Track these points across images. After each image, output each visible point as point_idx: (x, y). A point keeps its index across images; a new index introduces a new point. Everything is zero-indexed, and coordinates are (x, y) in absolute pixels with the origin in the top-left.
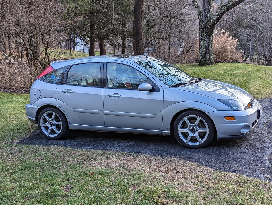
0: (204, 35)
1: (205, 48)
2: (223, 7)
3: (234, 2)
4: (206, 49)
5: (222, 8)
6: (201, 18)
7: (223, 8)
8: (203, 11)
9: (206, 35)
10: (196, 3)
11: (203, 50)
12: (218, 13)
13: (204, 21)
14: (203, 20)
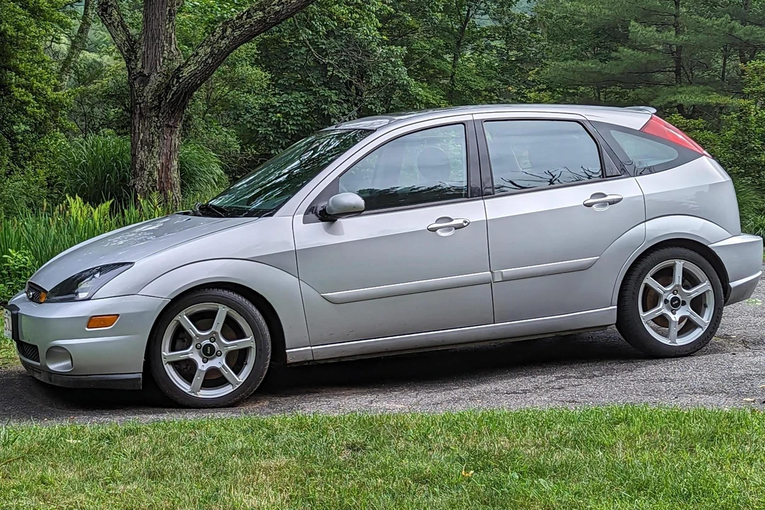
0: (153, 124)
1: (156, 173)
2: (229, 30)
3: (269, 13)
4: (161, 178)
5: (224, 31)
6: (139, 66)
7: (228, 33)
8: (146, 40)
9: (160, 127)
10: (115, 13)
11: (148, 182)
12: (209, 50)
13: (149, 76)
14: (146, 72)
